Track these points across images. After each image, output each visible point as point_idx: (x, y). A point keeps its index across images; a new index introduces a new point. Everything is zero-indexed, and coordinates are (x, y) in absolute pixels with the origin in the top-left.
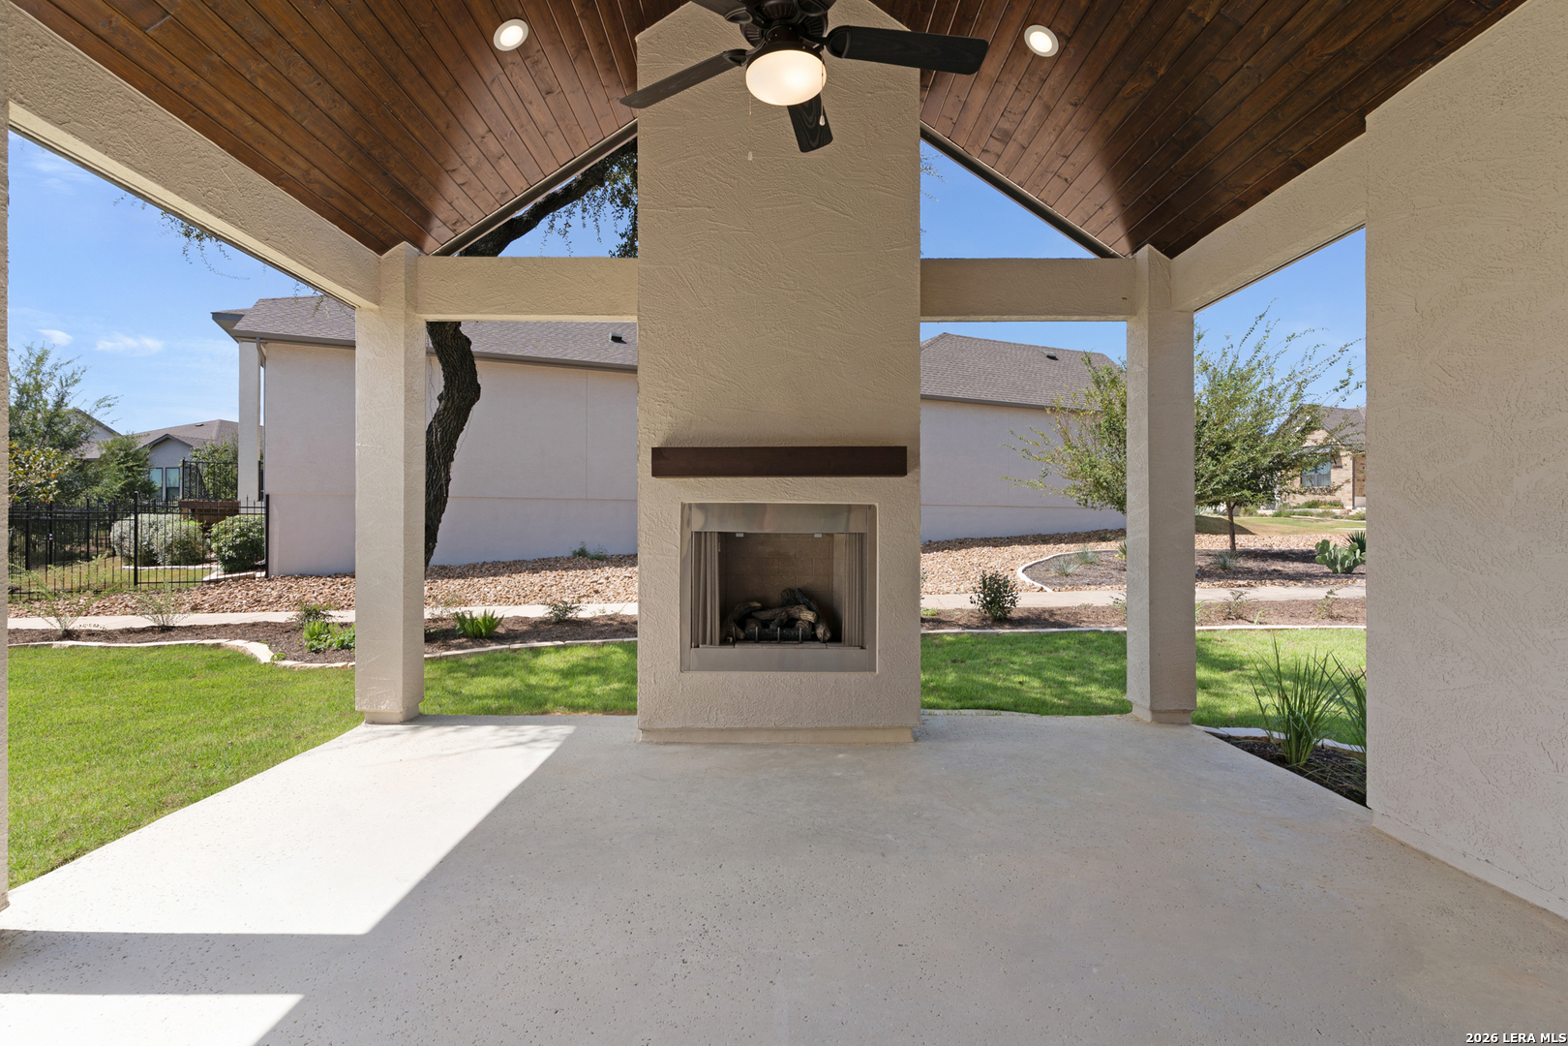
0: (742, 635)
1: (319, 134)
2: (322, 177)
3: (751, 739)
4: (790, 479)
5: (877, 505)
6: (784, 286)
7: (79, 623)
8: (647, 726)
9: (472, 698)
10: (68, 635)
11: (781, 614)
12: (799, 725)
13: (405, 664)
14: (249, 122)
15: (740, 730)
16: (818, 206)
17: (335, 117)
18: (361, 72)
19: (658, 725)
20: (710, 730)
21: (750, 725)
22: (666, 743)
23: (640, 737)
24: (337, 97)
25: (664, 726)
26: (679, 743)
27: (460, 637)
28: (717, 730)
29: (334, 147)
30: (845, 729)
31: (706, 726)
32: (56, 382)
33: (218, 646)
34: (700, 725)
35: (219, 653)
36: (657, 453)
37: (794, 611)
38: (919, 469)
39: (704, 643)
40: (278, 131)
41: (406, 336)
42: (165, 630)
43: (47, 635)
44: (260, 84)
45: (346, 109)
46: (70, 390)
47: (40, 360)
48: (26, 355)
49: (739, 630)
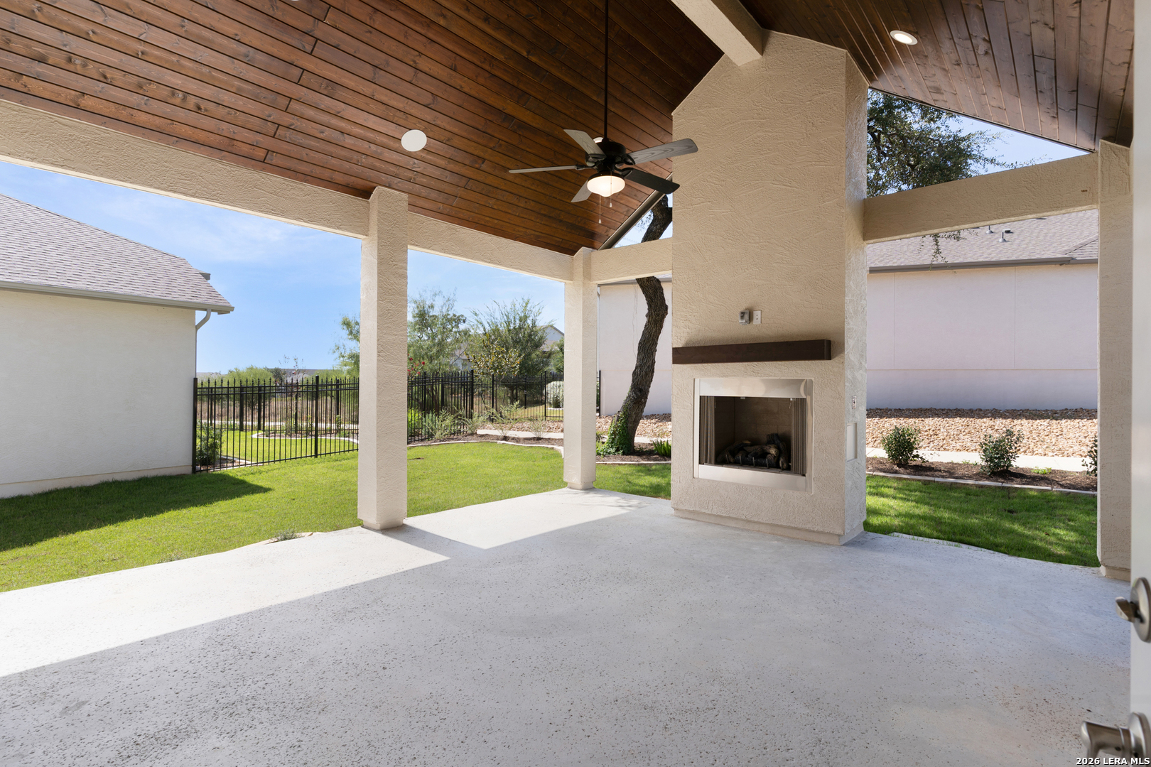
0: (732, 460)
1: (525, 216)
2: (533, 232)
3: (733, 524)
4: (756, 363)
5: (813, 379)
6: (753, 242)
7: (510, 434)
8: (676, 507)
9: (635, 485)
10: (505, 438)
11: (757, 448)
12: (760, 520)
13: (582, 460)
14: (496, 221)
15: (725, 517)
16: (775, 186)
17: (529, 208)
18: (533, 188)
19: (681, 507)
20: (709, 514)
21: (731, 515)
22: (686, 518)
23: (673, 511)
24: (527, 200)
25: (684, 508)
26: (693, 519)
27: (656, 454)
28: (714, 515)
29: (533, 219)
30: (792, 528)
31: (707, 511)
32: (532, 314)
33: (553, 448)
34: (703, 511)
35: (552, 452)
36: (675, 351)
37: (766, 448)
38: (844, 354)
39: (706, 462)
40: (508, 221)
41: (584, 295)
42: (539, 439)
43: (498, 438)
44: (495, 207)
45: (532, 203)
46: (537, 318)
47: (527, 304)
48: (522, 301)
49: (730, 456)
